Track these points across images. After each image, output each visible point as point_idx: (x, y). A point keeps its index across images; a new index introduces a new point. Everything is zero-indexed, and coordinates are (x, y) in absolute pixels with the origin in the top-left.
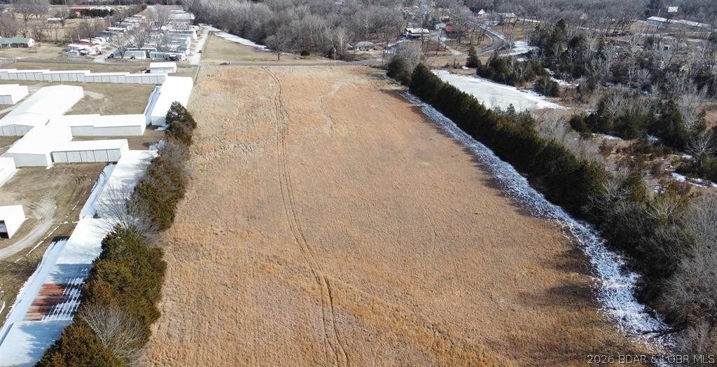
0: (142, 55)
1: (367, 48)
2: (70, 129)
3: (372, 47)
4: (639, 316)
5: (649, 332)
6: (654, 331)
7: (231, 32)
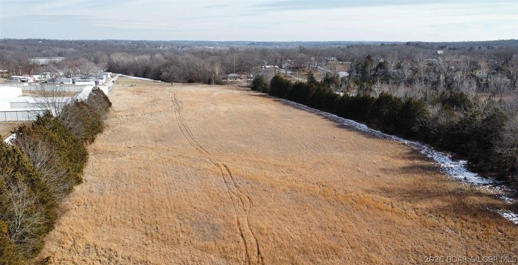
0: (69, 81)
1: (235, 78)
2: (9, 104)
3: (239, 77)
4: (476, 178)
5: (488, 184)
6: (491, 184)
7: (136, 76)
